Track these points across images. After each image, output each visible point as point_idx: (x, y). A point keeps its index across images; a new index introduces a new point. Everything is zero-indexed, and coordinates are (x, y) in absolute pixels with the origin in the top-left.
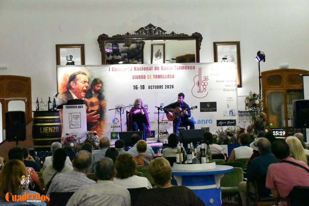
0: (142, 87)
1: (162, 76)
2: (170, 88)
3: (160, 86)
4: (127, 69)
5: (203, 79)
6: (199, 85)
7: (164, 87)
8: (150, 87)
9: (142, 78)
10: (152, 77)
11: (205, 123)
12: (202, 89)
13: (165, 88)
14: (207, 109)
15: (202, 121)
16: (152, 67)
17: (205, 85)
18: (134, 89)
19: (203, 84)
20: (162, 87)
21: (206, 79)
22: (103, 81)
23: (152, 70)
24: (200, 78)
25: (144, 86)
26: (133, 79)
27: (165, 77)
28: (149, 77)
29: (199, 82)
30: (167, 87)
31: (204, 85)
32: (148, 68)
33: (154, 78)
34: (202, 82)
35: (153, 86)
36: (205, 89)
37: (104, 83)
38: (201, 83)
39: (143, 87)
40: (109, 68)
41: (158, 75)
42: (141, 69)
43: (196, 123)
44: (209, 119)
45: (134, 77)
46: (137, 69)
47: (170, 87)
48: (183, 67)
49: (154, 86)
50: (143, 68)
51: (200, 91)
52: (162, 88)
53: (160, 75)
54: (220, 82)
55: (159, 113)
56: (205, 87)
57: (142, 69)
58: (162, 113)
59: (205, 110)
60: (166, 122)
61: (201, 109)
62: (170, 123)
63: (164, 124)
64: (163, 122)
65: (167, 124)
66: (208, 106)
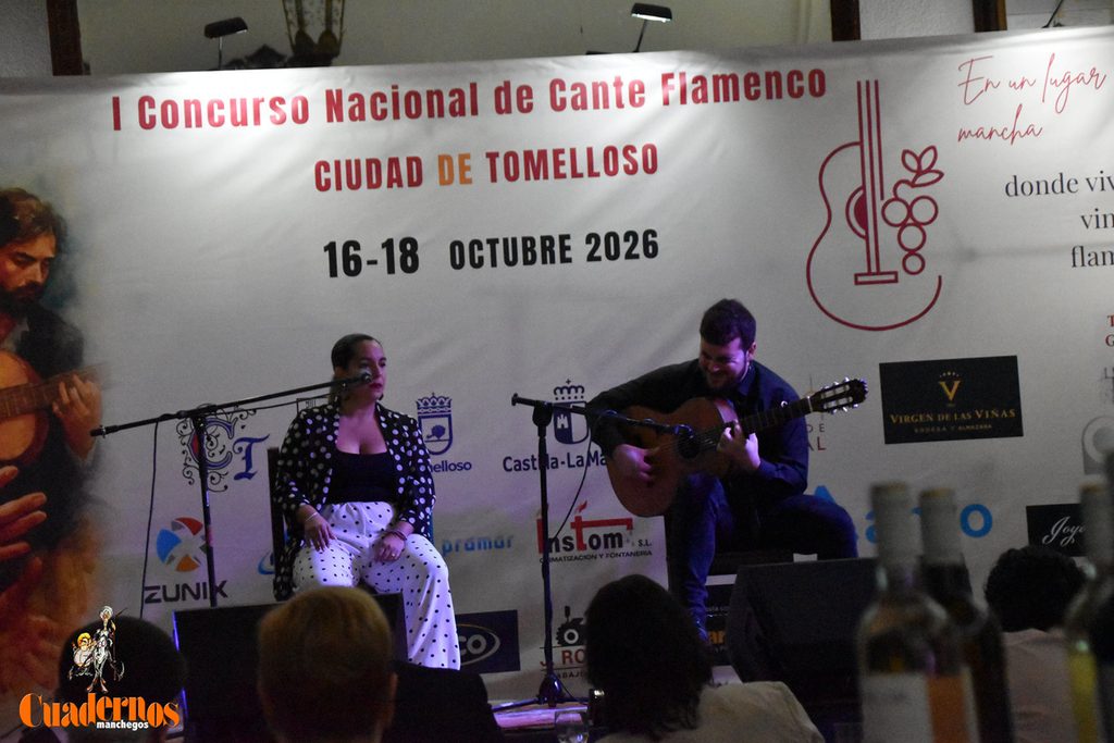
0: (397, 254)
1: (558, 163)
2: (630, 255)
3: (544, 239)
4: (265, 109)
5: (894, 171)
6: (865, 227)
7: (579, 249)
8: (462, 255)
9: (395, 181)
10: (480, 168)
12: (891, 258)
13: (592, 257)
14: (941, 418)
16: (473, 87)
17: (918, 225)
18: (333, 273)
19: (897, 213)
20: (564, 248)
21: (923, 169)
22: (68, 211)
23: (475, 111)
24: (872, 163)
25: (413, 242)
26: (323, 187)
27: (582, 166)
28: (453, 169)
29: (863, 199)
30: (601, 252)
31: (903, 225)
32: (439, 94)
33: (494, 179)
34: (889, 195)
35: (487, 248)
36: (912, 252)
37: (75, 232)
38: (880, 204)
39: (405, 255)
40: (116, 102)
41: (528, 155)
42: (380, 106)
44: (962, 502)
45: (332, 175)
46: (347, 105)
47: (624, 247)
48: (725, 78)
49: (500, 248)
50: (395, 96)
51: (872, 274)
52: (565, 260)
53: (543, 154)
54: (1036, 188)
55: (544, 461)
56: (912, 237)
57: (389, 105)
58: (570, 466)
59: (928, 430)
60: (606, 536)
61: (892, 417)
62: (640, 541)
63: (589, 551)
64: (586, 541)
65: (618, 550)
66: (950, 390)
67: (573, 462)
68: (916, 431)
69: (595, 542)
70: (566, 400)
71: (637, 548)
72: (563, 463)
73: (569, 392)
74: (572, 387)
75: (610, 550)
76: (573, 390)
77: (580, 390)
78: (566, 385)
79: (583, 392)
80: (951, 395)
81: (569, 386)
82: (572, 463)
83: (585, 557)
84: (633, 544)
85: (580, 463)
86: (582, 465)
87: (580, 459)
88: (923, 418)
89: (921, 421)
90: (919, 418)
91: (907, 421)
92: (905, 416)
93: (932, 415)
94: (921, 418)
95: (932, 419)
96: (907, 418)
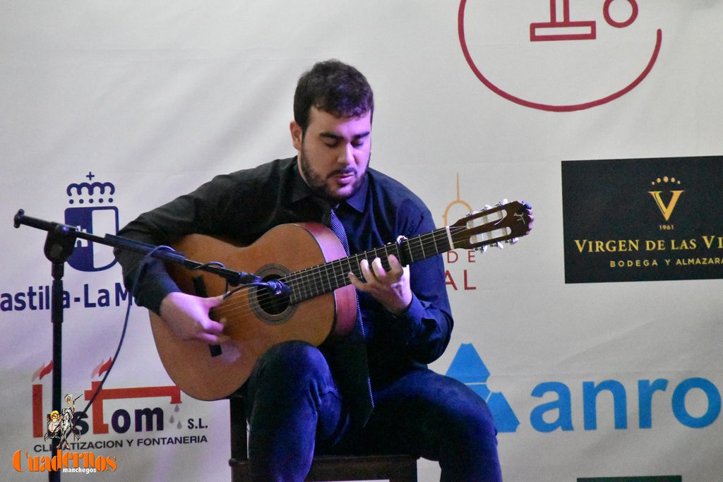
11: (621, 422)
14: (650, 245)
15: (590, 391)
43: (512, 424)
44: (674, 374)
51: (558, 25)
58: (87, 305)
59: (630, 263)
60: (139, 413)
61: (577, 242)
62: (190, 421)
63: (112, 435)
65: (156, 434)
66: (667, 205)
67: (93, 298)
68: (613, 264)
69: (121, 421)
70: (86, 205)
71: (185, 432)
72: (77, 300)
73: (91, 193)
74: (97, 184)
75: (144, 434)
76: (97, 190)
77: (108, 189)
78: (87, 180)
79: (112, 193)
80: (667, 212)
81: (90, 183)
82: (90, 302)
83: (106, 445)
84: (179, 426)
85: (104, 301)
86: (107, 304)
87: (103, 294)
88: (624, 245)
89: (621, 250)
90: (617, 245)
91: (599, 249)
92: (597, 243)
93: (637, 241)
94: (621, 246)
95: (636, 248)
96: (600, 244)
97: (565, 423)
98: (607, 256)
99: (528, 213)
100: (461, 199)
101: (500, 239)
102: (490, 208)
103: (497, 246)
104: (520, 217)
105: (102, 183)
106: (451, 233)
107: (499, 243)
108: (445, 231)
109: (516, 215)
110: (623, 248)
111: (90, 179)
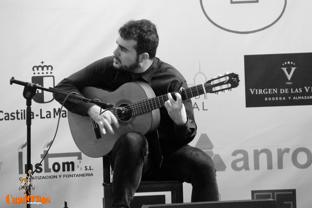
11: (270, 167)
14: (282, 91)
15: (257, 154)
43: (223, 167)
44: (293, 146)
58: (42, 118)
59: (273, 99)
60: (64, 164)
61: (251, 90)
62: (86, 167)
63: (53, 173)
64: (50, 166)
65: (71, 172)
66: (289, 74)
67: (44, 115)
68: (266, 99)
70: (41, 75)
71: (84, 172)
72: (37, 115)
73: (43, 70)
75: (66, 173)
76: (45, 68)
77: (50, 68)
78: (41, 64)
79: (52, 70)
80: (289, 77)
81: (43, 65)
82: (43, 116)
83: (50, 177)
84: (81, 169)
85: (48, 116)
86: (50, 117)
87: (48, 113)
88: (271, 91)
89: (269, 93)
90: (268, 91)
91: (260, 93)
92: (259, 90)
93: (277, 89)
94: (269, 91)
95: (276, 92)
96: (260, 91)
97: (246, 167)
98: (264, 96)
99: (238, 78)
100: (201, 72)
101: (226, 89)
102: (221, 76)
103: (224, 92)
104: (235, 80)
105: (48, 65)
106: (205, 86)
107: (225, 90)
108: (202, 85)
109: (233, 78)
110: (271, 92)
111: (42, 64)
